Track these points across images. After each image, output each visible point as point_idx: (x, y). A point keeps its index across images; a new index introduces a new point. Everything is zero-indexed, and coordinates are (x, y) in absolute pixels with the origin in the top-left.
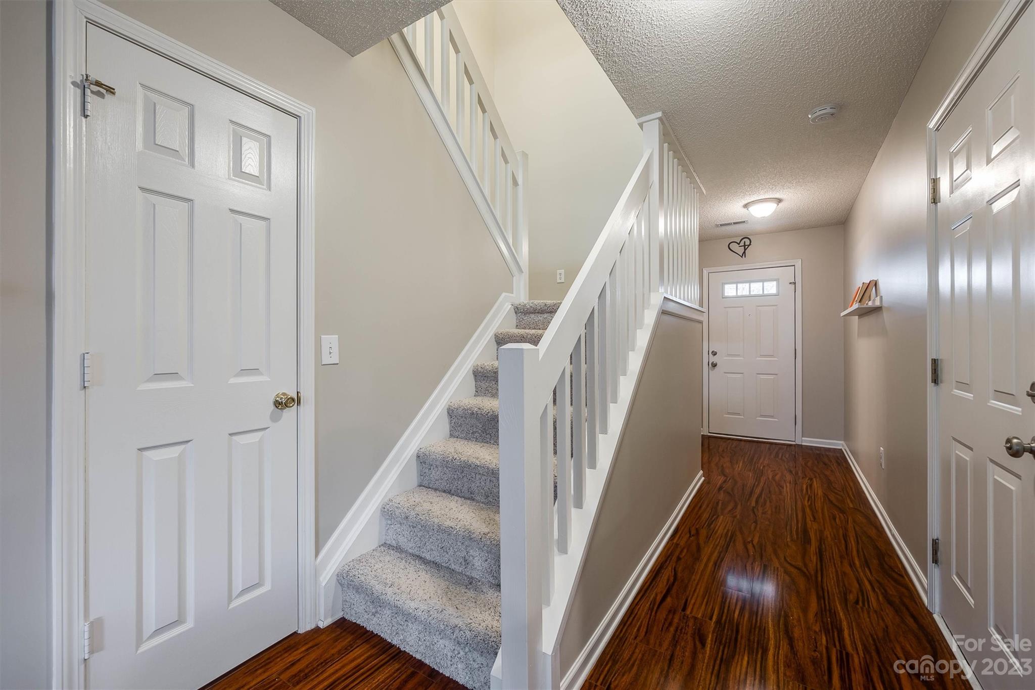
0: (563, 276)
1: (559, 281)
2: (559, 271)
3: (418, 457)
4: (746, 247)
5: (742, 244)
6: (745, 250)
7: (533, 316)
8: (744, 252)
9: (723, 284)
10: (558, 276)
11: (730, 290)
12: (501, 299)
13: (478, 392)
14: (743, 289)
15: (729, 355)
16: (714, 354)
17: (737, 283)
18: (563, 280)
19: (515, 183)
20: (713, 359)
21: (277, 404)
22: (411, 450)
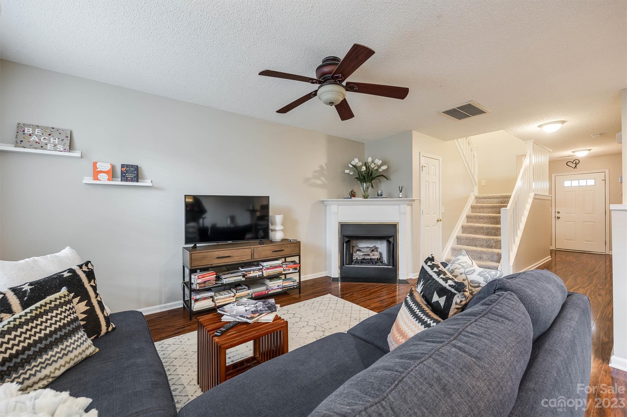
0: (484, 183)
1: (482, 185)
2: (482, 181)
3: (457, 237)
4: (576, 164)
5: (574, 162)
6: (576, 165)
7: (483, 199)
8: (576, 166)
9: (563, 181)
10: (482, 183)
11: (567, 184)
12: (471, 194)
13: (468, 222)
14: (575, 183)
15: (567, 213)
16: (559, 213)
17: (571, 180)
18: (484, 184)
19: (474, 157)
20: (557, 215)
21: (438, 221)
22: (455, 236)
